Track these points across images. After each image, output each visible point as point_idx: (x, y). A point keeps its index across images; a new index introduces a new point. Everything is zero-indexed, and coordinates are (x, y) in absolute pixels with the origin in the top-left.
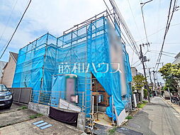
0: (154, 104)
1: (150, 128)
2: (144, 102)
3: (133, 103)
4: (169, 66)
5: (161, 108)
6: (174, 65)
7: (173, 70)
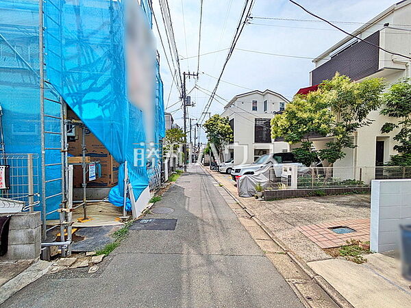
0: (191, 174)
1: (186, 207)
2: (178, 172)
3: (163, 174)
4: (216, 118)
5: (199, 177)
6: (222, 117)
7: (220, 125)
